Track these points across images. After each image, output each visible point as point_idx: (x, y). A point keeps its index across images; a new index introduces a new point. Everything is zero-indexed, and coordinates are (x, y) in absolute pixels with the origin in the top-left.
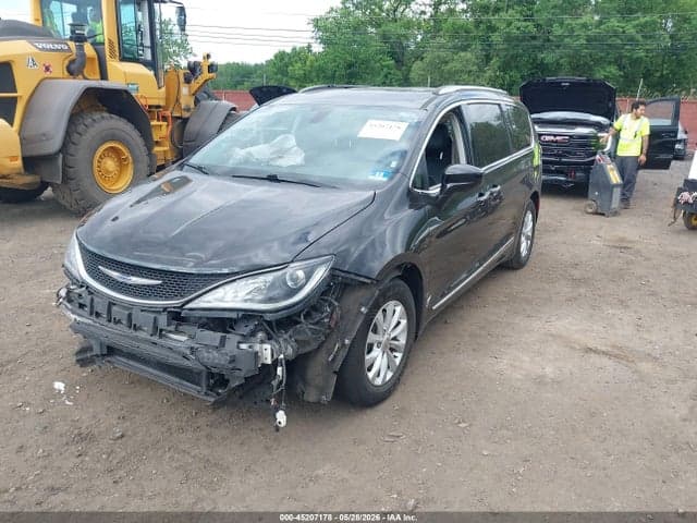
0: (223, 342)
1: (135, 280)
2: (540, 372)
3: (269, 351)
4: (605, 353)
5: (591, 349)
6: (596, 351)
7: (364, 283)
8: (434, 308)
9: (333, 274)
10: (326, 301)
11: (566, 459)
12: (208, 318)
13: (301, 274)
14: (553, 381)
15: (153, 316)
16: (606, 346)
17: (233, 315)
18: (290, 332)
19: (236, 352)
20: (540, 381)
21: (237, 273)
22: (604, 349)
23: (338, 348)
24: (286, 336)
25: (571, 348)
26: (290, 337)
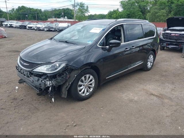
0: (38, 80)
1: (25, 64)
2: (133, 98)
3: (49, 83)
4: (156, 96)
5: (152, 94)
6: (154, 95)
7: (76, 69)
8: (106, 78)
9: (67, 66)
10: (65, 72)
11: (123, 121)
12: (37, 74)
13: (58, 65)
14: (135, 101)
15: (27, 72)
16: (158, 94)
17: (41, 74)
18: (55, 79)
19: (41, 82)
20: (131, 101)
21: (43, 64)
22: (157, 94)
23: (68, 85)
24: (54, 80)
25: (147, 93)
26: (55, 80)
